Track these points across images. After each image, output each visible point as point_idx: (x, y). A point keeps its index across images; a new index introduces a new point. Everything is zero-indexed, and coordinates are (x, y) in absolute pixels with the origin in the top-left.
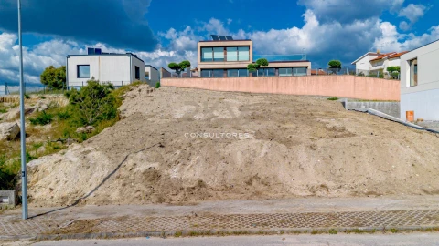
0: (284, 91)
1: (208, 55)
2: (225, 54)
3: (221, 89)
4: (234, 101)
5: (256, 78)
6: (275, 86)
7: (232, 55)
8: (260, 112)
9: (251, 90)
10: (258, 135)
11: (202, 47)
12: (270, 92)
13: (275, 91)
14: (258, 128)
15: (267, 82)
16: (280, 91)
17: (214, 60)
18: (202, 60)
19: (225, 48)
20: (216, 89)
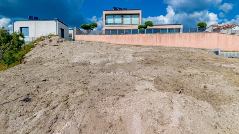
0: (165, 45)
1: (110, 20)
2: (123, 19)
3: (118, 43)
4: (129, 49)
5: (144, 35)
6: (158, 40)
7: (127, 20)
8: (153, 58)
9: (141, 43)
10: (159, 84)
11: (106, 15)
12: (155, 45)
13: (158, 45)
14: (156, 73)
15: (152, 38)
16: (162, 44)
17: (114, 24)
18: (106, 24)
19: (122, 15)
20: (115, 43)
